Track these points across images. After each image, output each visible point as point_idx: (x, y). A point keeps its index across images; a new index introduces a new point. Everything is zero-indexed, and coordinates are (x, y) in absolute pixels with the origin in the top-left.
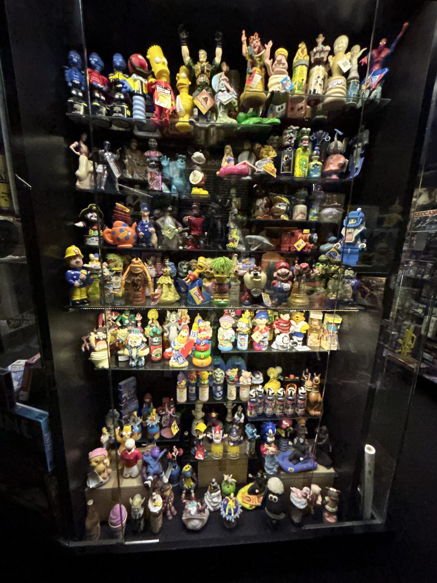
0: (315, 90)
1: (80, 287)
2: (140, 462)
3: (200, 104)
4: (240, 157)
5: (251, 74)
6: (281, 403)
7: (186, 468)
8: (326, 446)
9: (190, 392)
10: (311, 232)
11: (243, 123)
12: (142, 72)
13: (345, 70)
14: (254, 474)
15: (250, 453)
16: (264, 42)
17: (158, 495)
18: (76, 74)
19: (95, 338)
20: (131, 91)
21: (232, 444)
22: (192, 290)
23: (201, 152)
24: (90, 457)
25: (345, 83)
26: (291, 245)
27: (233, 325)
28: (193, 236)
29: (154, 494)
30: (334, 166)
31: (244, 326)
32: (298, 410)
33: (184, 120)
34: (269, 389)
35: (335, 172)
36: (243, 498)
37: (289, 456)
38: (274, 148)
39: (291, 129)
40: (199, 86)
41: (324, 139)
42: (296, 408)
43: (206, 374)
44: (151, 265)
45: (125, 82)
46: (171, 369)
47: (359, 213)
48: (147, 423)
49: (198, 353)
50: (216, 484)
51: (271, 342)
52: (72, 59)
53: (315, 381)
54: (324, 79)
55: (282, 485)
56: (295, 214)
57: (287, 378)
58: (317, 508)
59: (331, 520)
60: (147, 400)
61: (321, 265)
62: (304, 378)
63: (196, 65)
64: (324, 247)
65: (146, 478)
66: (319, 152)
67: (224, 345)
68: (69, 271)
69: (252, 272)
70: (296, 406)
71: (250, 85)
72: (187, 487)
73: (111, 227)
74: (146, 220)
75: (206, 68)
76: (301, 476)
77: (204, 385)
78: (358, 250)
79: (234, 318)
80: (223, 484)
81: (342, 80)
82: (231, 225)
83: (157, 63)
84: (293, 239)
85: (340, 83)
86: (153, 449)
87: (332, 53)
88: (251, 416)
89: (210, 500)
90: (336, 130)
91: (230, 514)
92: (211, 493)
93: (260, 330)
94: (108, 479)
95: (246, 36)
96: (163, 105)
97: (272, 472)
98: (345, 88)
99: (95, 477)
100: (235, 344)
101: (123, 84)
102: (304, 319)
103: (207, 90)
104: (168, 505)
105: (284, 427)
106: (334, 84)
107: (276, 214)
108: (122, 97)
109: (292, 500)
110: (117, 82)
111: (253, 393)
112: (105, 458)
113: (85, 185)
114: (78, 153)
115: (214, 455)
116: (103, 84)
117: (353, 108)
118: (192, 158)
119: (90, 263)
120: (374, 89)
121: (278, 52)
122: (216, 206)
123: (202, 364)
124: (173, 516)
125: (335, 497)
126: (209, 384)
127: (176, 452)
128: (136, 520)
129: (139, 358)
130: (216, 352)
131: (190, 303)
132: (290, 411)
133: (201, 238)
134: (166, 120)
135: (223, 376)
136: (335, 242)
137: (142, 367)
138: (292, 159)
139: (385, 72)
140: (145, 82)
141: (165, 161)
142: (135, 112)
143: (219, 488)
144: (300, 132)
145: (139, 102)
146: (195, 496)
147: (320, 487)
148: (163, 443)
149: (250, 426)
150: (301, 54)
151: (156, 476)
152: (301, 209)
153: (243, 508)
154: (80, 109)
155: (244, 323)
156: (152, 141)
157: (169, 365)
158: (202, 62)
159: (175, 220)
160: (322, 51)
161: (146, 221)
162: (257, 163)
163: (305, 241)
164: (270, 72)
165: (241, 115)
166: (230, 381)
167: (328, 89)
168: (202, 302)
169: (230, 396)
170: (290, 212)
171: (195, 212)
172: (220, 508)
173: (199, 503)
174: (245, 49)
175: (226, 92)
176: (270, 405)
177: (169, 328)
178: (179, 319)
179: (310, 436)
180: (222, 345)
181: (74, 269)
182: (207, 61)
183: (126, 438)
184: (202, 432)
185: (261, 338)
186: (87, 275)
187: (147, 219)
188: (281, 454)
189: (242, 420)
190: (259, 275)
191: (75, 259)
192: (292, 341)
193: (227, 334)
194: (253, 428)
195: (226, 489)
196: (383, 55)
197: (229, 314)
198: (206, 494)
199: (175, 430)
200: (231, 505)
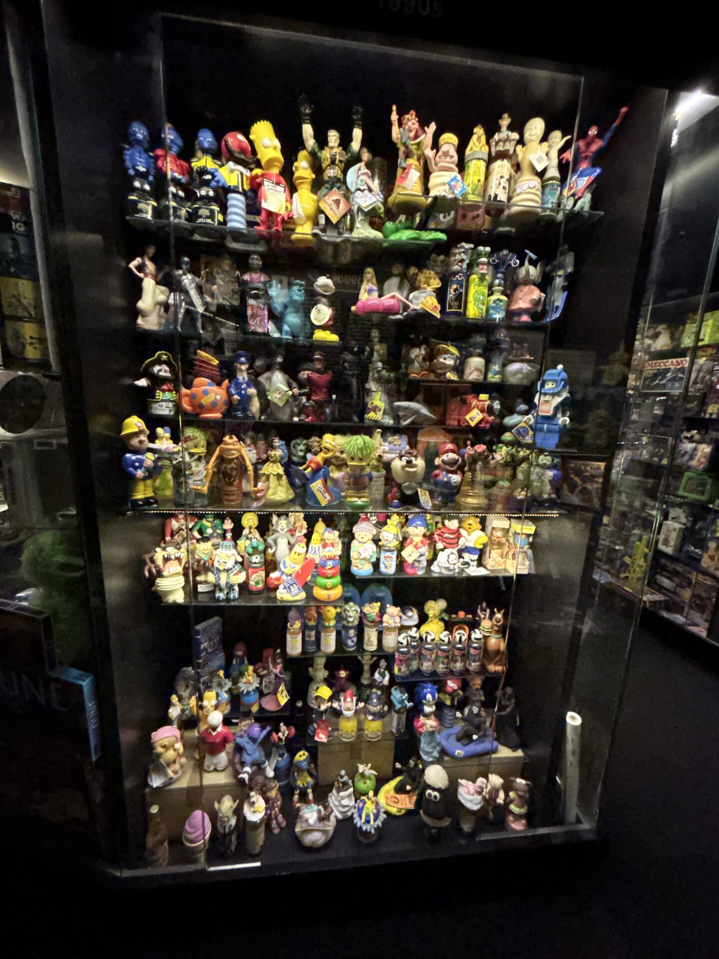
0: (496, 196)
1: (145, 479)
2: (230, 747)
3: (328, 208)
4: (386, 285)
5: (404, 169)
6: (445, 654)
7: (301, 756)
8: (511, 716)
9: (307, 639)
10: (490, 398)
11: (393, 237)
12: (242, 160)
13: (539, 168)
14: (405, 763)
15: (398, 730)
16: (424, 123)
17: (258, 796)
18: (140, 157)
19: (164, 556)
20: (226, 186)
21: (370, 718)
22: (314, 484)
23: (328, 278)
24: (153, 740)
25: (539, 187)
26: (461, 417)
27: (374, 536)
28: (315, 401)
29: (252, 794)
30: (524, 302)
31: (391, 537)
32: (470, 664)
33: (304, 231)
34: (427, 633)
35: (526, 311)
36: (387, 798)
37: (457, 733)
38: (436, 273)
39: (463, 247)
40: (327, 182)
41: (510, 265)
42: (468, 663)
43: (331, 612)
44: (249, 446)
45: (216, 174)
46: (279, 604)
47: (559, 374)
48: (239, 688)
49: (321, 580)
50: (346, 778)
51: (430, 562)
52: (135, 135)
53: (496, 620)
54: (509, 180)
55: (446, 776)
56: (467, 371)
57: (454, 616)
58: (497, 807)
59: (518, 826)
60: (240, 653)
61: (505, 448)
62: (480, 617)
63: (323, 152)
64: (510, 420)
65: (240, 770)
66: (502, 282)
67: (360, 566)
68: (128, 455)
69: (404, 458)
70: (468, 658)
71: (403, 185)
72: (301, 786)
73: (189, 386)
74: (243, 377)
75: (338, 157)
76: (475, 762)
77: (330, 627)
78: (557, 427)
79: (374, 525)
80: (356, 780)
81: (536, 182)
82: (372, 385)
83: (266, 147)
84: (464, 409)
85: (532, 186)
86: (250, 726)
87: (521, 142)
88: (400, 674)
89: (337, 803)
90: (527, 251)
91: (368, 822)
92: (338, 792)
93: (414, 543)
94: (180, 773)
95: (398, 113)
96: (273, 209)
97: (431, 757)
98: (539, 193)
99: (161, 770)
100: (376, 565)
101: (214, 176)
102: (480, 527)
103: (339, 188)
104: (273, 812)
105: (449, 690)
106: (524, 188)
107: (440, 371)
108: (211, 193)
109: (460, 798)
110: (203, 171)
111: (404, 639)
112: (177, 741)
113: (150, 322)
114: (141, 275)
115: (344, 735)
116: (182, 173)
118: (315, 286)
119: (157, 441)
120: (580, 198)
121: (444, 139)
122: (349, 357)
123: (329, 596)
124: (281, 828)
125: (524, 791)
126: (335, 626)
127: (284, 732)
128: (224, 835)
129: (231, 587)
130: (347, 576)
131: (311, 503)
132: (459, 665)
133: (326, 405)
134: (277, 230)
135: (358, 615)
136: (526, 413)
137: (234, 600)
138: (463, 291)
139: (596, 174)
140: (247, 173)
141: (274, 288)
142: (229, 217)
143: (351, 784)
144: (475, 252)
146: (314, 797)
147: (501, 776)
148: (264, 718)
149: (398, 690)
150: (477, 143)
151: (255, 768)
152: (475, 364)
153: (386, 812)
154: (147, 209)
155: (390, 533)
156: (254, 259)
157: (276, 598)
158: (332, 148)
159: (287, 376)
160: (508, 140)
161: (244, 379)
162: (411, 296)
163: (482, 411)
164: (432, 168)
165: (389, 225)
166: (369, 621)
167: (515, 194)
168: (330, 502)
169: (368, 645)
170: (459, 369)
171: (318, 366)
172: (353, 814)
173: (321, 807)
174: (396, 132)
175: (367, 192)
176: (428, 656)
177: (275, 541)
178: (291, 527)
179: (487, 705)
180: (357, 567)
181: (136, 452)
182: (340, 145)
183: (208, 710)
184: (324, 700)
185: (415, 556)
186: (154, 462)
187: (245, 375)
188: (446, 732)
189: (386, 681)
190: (414, 462)
191: (138, 437)
192: (461, 560)
193: (365, 550)
194: (402, 693)
195: (361, 785)
196: (594, 147)
197: (367, 519)
198: (330, 795)
199: (283, 698)
200: (370, 808)
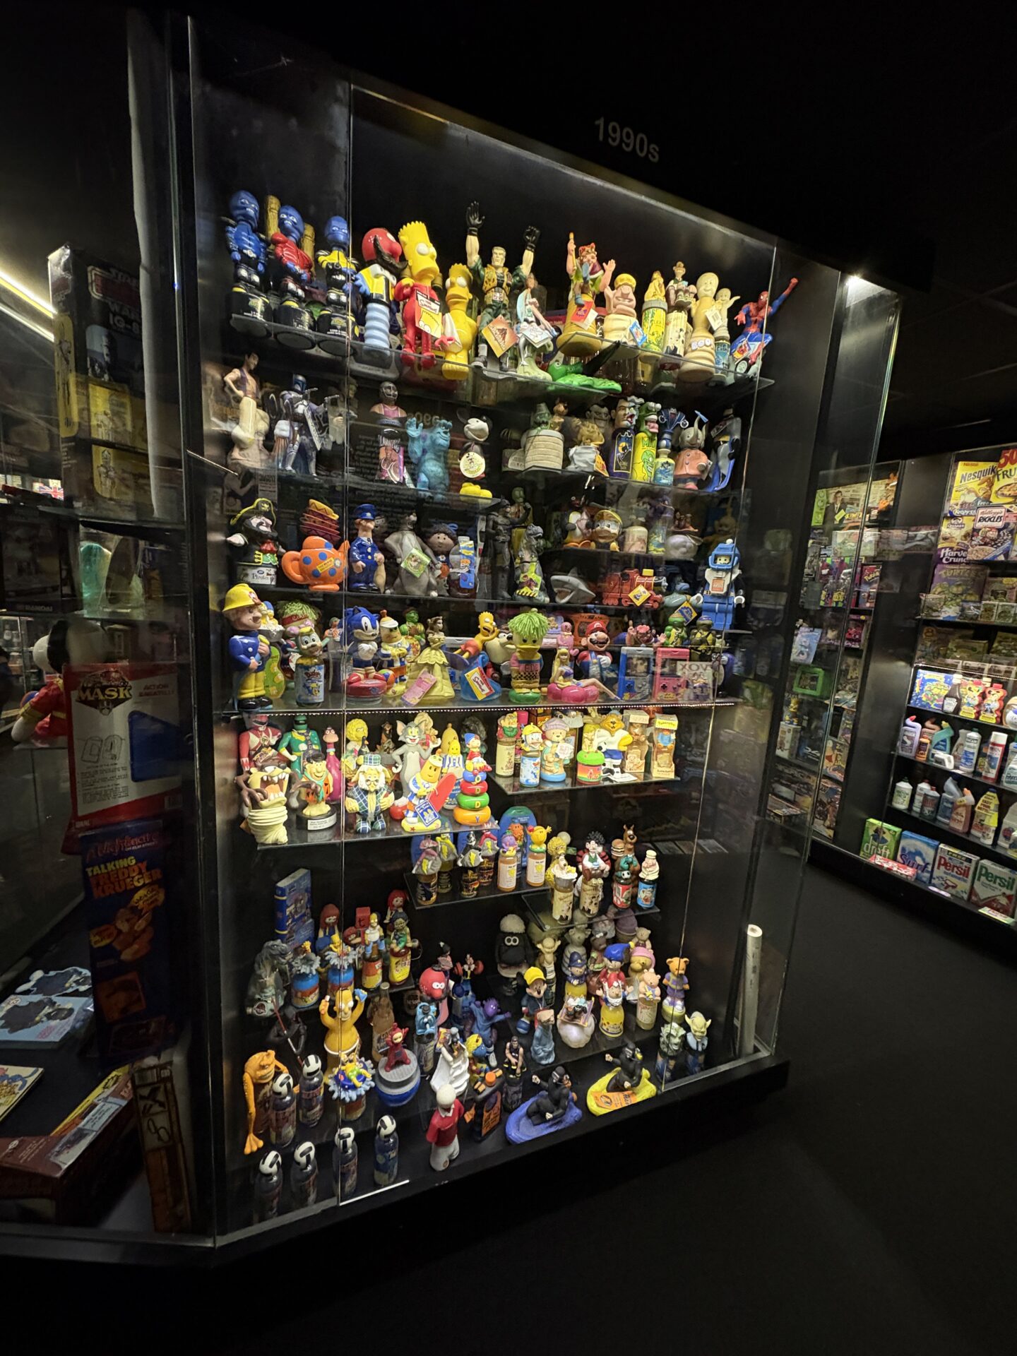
1: (257, 670)
10: (655, 574)
11: (561, 381)
12: (389, 263)
18: (248, 238)
19: (261, 779)
20: (368, 293)
22: (469, 673)
23: (483, 420)
26: (623, 595)
30: (690, 468)
33: (457, 361)
35: (692, 478)
38: (599, 427)
39: (633, 401)
40: (490, 306)
41: (678, 425)
45: (352, 276)
46: (405, 835)
47: (730, 548)
49: (466, 800)
52: (243, 208)
56: (629, 542)
61: (674, 630)
63: (487, 270)
64: (674, 600)
66: (669, 443)
71: (579, 324)
73: (299, 547)
74: (366, 538)
75: (505, 279)
78: (731, 607)
82: (525, 555)
83: (418, 253)
84: (626, 587)
90: (698, 413)
95: (576, 243)
96: (426, 329)
101: (350, 278)
103: (504, 315)
106: (701, 344)
107: (602, 541)
108: (346, 299)
110: (334, 269)
113: (251, 458)
114: (240, 393)
116: (305, 267)
117: (720, 384)
118: (466, 429)
120: (753, 363)
121: (622, 280)
122: (500, 519)
123: (477, 819)
134: (432, 356)
136: (692, 592)
138: (631, 450)
139: (767, 341)
140: (393, 280)
141: (414, 428)
142: (369, 332)
144: (645, 408)
145: (379, 315)
150: (656, 290)
152: (637, 534)
154: (258, 308)
156: (389, 388)
157: (403, 828)
158: (497, 268)
159: (420, 540)
161: (369, 540)
162: (572, 451)
163: (648, 588)
164: (610, 309)
165: (558, 366)
168: (489, 696)
170: (622, 538)
174: (572, 263)
175: (534, 324)
178: (424, 737)
186: (269, 646)
191: (249, 613)
196: (764, 313)
